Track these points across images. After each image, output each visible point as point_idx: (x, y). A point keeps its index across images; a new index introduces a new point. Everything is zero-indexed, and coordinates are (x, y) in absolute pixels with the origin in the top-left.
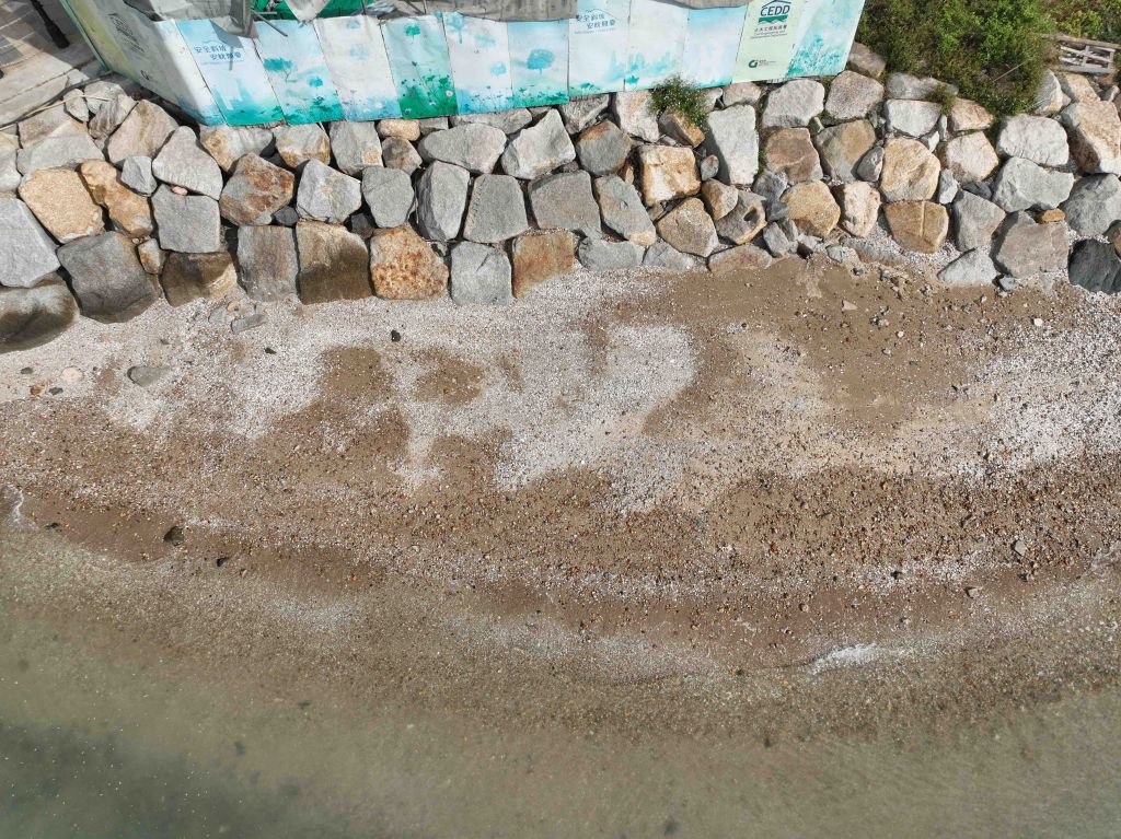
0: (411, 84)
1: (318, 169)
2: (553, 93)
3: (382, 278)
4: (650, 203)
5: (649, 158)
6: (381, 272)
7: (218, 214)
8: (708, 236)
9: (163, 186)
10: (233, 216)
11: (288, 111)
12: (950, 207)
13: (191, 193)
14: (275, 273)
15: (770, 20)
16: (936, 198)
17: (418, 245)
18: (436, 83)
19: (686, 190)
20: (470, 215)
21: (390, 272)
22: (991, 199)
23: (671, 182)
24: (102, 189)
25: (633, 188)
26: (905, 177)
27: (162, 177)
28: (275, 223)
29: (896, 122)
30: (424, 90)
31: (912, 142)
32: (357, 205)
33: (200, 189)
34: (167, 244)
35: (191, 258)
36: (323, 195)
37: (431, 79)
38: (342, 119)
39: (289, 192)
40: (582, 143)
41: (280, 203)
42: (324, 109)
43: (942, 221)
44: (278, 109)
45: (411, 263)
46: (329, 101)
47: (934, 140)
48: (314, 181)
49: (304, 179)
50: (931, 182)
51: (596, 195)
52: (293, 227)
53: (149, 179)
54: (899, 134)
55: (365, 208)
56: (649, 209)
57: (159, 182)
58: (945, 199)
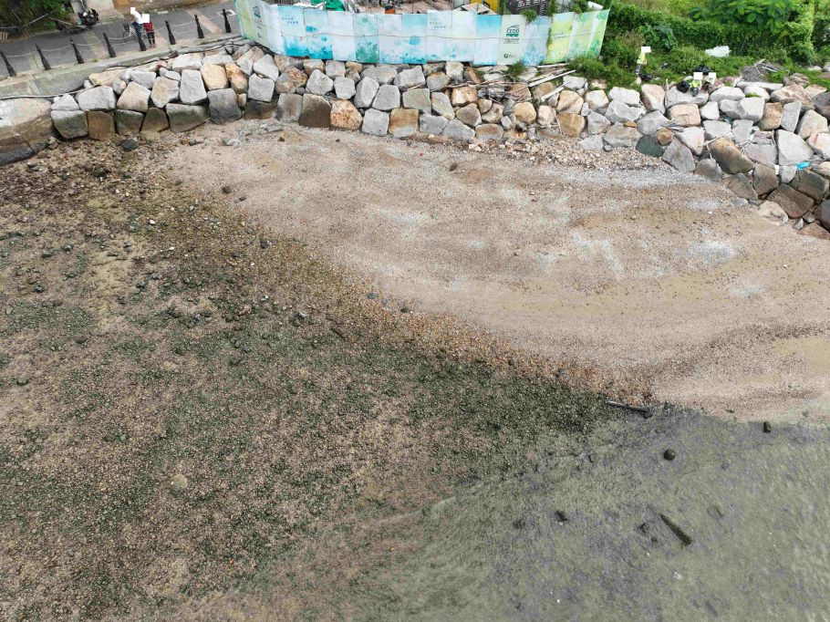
0: (361, 45)
1: (317, 74)
2: (419, 58)
3: (334, 118)
4: (454, 104)
6: (334, 115)
7: (273, 86)
8: (477, 118)
9: (254, 75)
10: (279, 89)
11: (311, 52)
12: (585, 117)
13: (265, 77)
14: (291, 112)
15: (511, 35)
16: (580, 114)
17: (351, 107)
18: (372, 46)
19: (471, 100)
20: (376, 99)
21: (338, 115)
22: (604, 115)
23: (465, 97)
24: (231, 73)
25: (448, 98)
27: (256, 69)
28: (296, 93)
30: (367, 50)
31: (572, 92)
32: (330, 89)
33: (269, 76)
34: (251, 96)
36: (318, 84)
37: (370, 44)
38: (332, 59)
39: (304, 82)
40: (428, 78)
41: (299, 85)
42: (325, 52)
43: (581, 122)
44: (307, 50)
45: (347, 114)
46: (328, 50)
47: (582, 92)
48: (315, 77)
49: (311, 77)
50: (578, 107)
51: (431, 98)
52: (302, 95)
53: (250, 69)
55: (333, 91)
56: (454, 106)
57: (253, 72)
58: (583, 114)
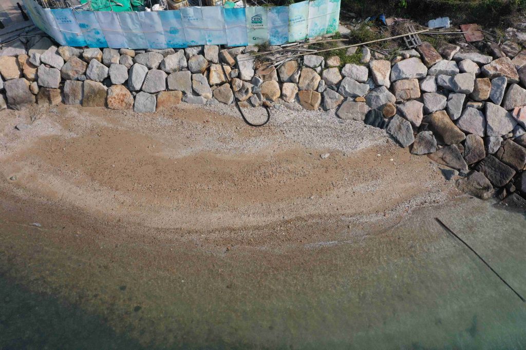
1: (95, 63)
2: (181, 43)
3: (111, 101)
4: (211, 84)
5: (213, 68)
6: (110, 99)
7: (60, 75)
8: (230, 96)
9: (43, 65)
10: (65, 76)
11: (89, 42)
12: (322, 94)
13: (52, 67)
14: (75, 96)
15: (256, 22)
16: (317, 90)
17: (125, 91)
19: (225, 81)
20: (145, 83)
21: (114, 99)
22: (337, 92)
23: (219, 78)
24: (23, 64)
25: (206, 78)
26: (307, 82)
27: (43, 60)
28: (78, 80)
29: (306, 62)
31: (311, 69)
32: (106, 76)
33: (55, 66)
34: (41, 84)
35: (48, 89)
36: (96, 71)
38: (108, 47)
39: (85, 69)
40: (189, 61)
41: (80, 73)
42: (101, 43)
43: (318, 98)
44: (85, 41)
45: (122, 97)
46: (102, 40)
47: (319, 69)
48: (92, 66)
49: (90, 65)
50: (316, 84)
51: (192, 80)
52: (83, 81)
53: (38, 61)
54: (307, 66)
55: (109, 77)
56: (211, 86)
57: (41, 63)
58: (320, 90)
